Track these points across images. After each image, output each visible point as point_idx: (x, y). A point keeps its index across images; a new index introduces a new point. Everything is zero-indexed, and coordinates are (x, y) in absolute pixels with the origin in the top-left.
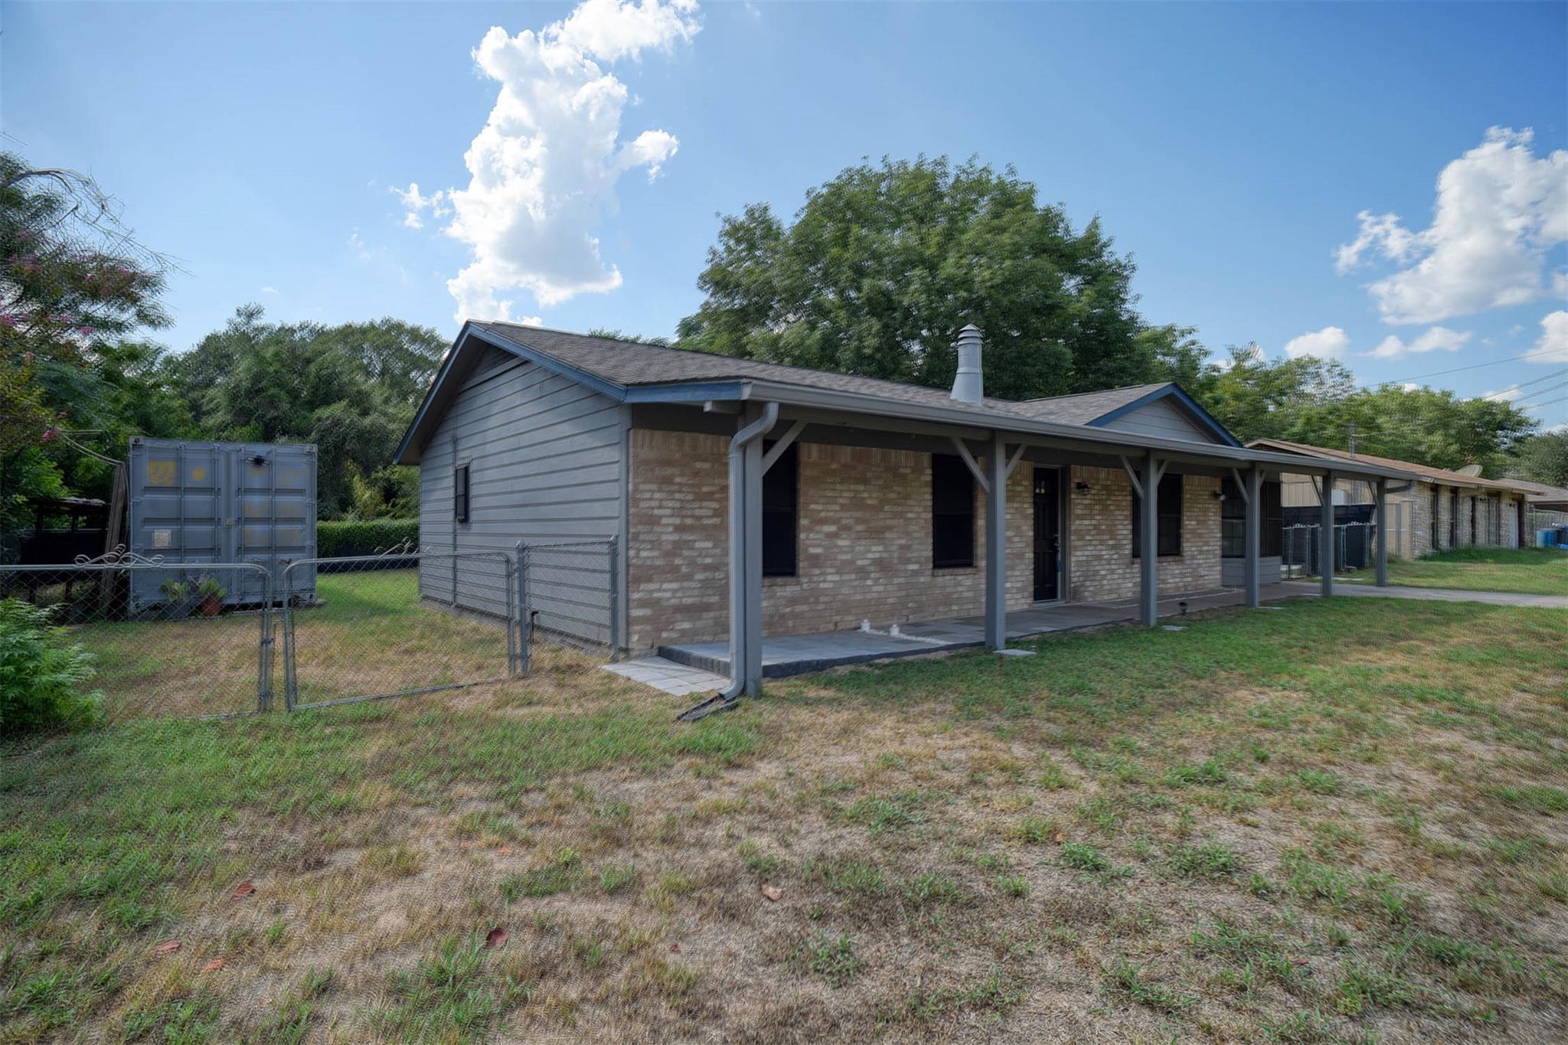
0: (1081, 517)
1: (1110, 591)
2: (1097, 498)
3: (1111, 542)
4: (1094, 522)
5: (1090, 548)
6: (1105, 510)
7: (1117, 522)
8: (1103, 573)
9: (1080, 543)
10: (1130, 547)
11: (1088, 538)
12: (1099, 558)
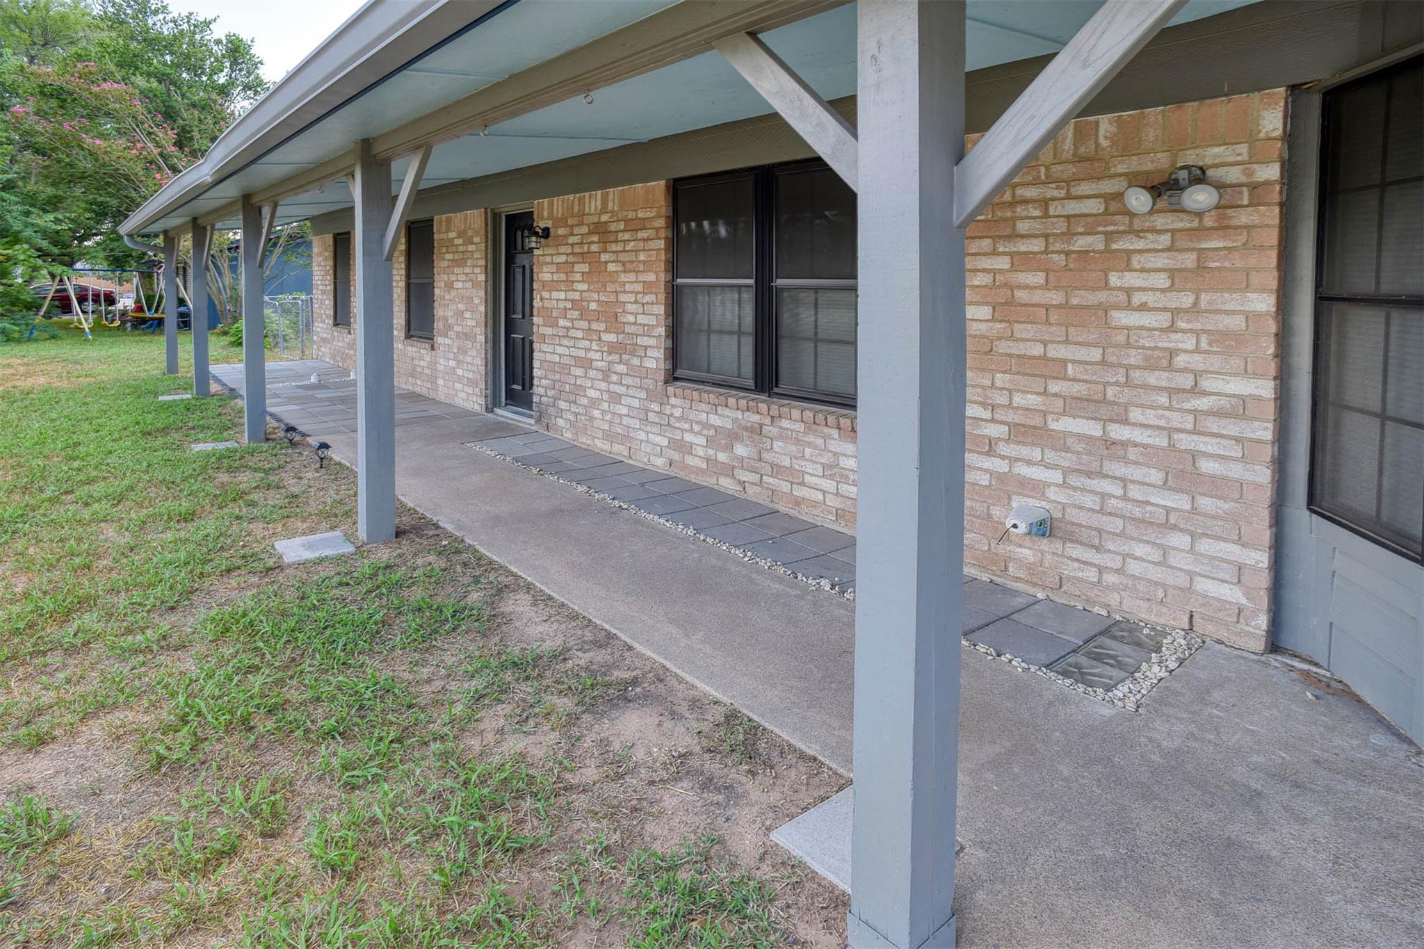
0: (552, 286)
1: (608, 436)
2: (577, 250)
3: (611, 337)
4: (572, 295)
5: (565, 342)
6: (597, 270)
7: (623, 298)
8: (592, 393)
9: (548, 331)
10: (659, 354)
11: (562, 323)
12: (586, 364)
